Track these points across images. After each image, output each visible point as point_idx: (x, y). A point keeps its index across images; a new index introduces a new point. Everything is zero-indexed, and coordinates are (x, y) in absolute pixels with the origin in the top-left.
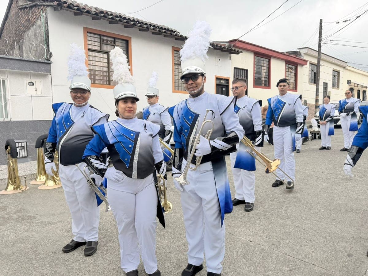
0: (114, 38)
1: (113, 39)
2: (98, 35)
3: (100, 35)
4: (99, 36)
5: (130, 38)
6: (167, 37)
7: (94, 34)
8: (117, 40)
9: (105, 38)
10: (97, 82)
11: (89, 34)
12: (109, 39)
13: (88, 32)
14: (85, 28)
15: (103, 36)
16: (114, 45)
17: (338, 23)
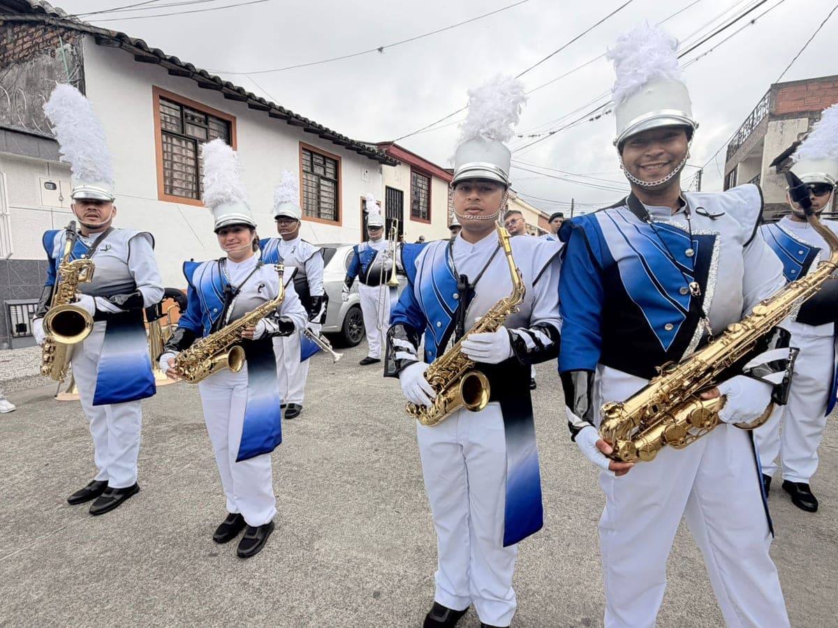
0: (207, 115)
1: (203, 117)
2: (176, 103)
3: (181, 106)
4: (178, 108)
5: (235, 118)
6: (294, 125)
7: (169, 101)
8: (210, 119)
9: (189, 112)
10: (175, 192)
11: (161, 101)
12: (196, 114)
13: (162, 97)
14: (155, 89)
15: (187, 107)
16: (206, 126)
17: (521, 136)
